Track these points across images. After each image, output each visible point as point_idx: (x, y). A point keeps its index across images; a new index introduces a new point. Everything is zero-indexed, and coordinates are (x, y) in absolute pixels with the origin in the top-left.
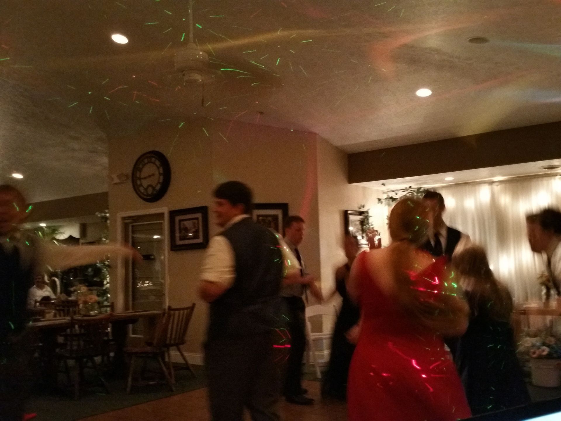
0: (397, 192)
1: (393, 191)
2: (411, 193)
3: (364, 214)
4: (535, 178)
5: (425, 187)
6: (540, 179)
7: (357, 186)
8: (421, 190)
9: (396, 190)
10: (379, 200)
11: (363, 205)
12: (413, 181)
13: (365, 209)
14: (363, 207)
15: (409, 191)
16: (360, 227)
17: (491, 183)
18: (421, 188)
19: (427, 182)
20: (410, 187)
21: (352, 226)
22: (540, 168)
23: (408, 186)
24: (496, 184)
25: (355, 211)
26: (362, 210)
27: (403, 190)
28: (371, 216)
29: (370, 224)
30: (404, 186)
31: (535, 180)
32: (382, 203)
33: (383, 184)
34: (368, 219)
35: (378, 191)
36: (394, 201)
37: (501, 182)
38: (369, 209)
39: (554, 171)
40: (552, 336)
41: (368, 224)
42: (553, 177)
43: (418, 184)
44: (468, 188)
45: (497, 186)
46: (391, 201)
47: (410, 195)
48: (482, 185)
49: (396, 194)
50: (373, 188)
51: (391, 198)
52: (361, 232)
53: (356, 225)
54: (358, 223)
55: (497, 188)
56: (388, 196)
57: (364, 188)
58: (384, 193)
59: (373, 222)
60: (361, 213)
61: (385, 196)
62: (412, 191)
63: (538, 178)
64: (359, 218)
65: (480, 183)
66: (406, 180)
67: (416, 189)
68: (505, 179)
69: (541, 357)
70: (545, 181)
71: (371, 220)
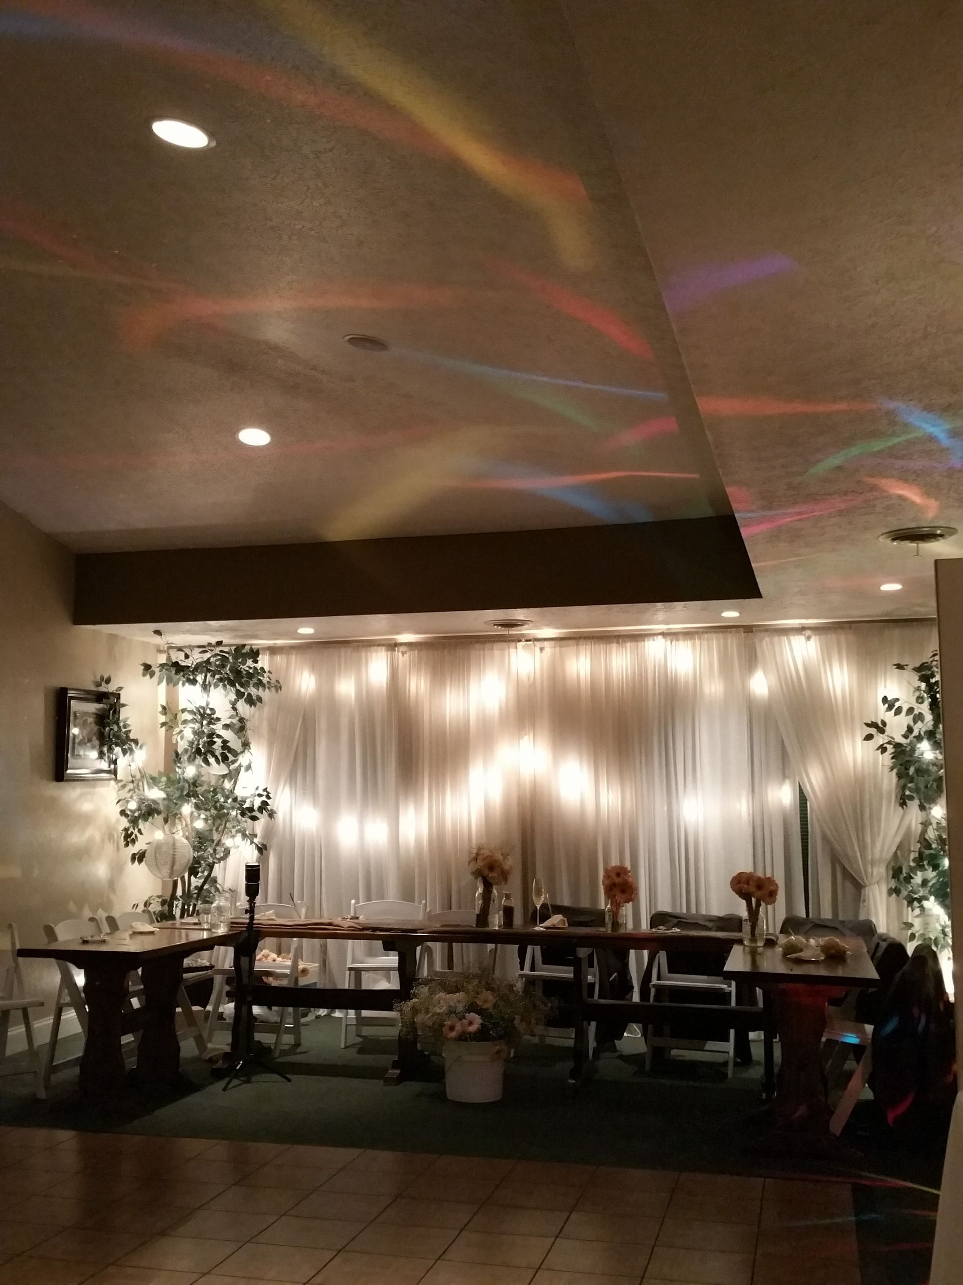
0: (188, 651)
1: (180, 649)
2: (219, 657)
3: (109, 698)
4: (478, 642)
5: (251, 645)
6: (488, 646)
7: (95, 631)
8: (244, 651)
9: (185, 647)
10: (147, 667)
11: (105, 677)
12: (227, 630)
13: (111, 688)
14: (108, 681)
15: (217, 650)
16: (95, 728)
17: (393, 646)
18: (244, 646)
19: (258, 633)
20: (219, 643)
21: (75, 726)
22: (486, 623)
23: (214, 641)
24: (402, 649)
25: (84, 691)
26: (103, 689)
27: (203, 648)
28: (123, 705)
29: (121, 724)
30: (204, 639)
31: (478, 646)
32: (152, 675)
33: (158, 632)
34: (116, 712)
35: (146, 645)
36: (182, 673)
37: (410, 645)
38: (121, 688)
39: (513, 631)
40: (489, 988)
41: (117, 722)
42: (513, 644)
43: (236, 637)
44: (344, 652)
45: (403, 653)
46: (173, 671)
47: (217, 660)
48: (375, 648)
49: (187, 657)
50: (135, 638)
51: (176, 664)
52: (96, 742)
53: (85, 723)
54: (91, 720)
55: (403, 658)
56: (169, 658)
57: (113, 637)
58: (160, 651)
59: (128, 718)
60: (100, 697)
61: (162, 659)
62: (221, 651)
63: (485, 642)
64: (93, 707)
65: (370, 644)
66: (210, 625)
67: (233, 648)
68: (419, 640)
69: (464, 1037)
70: (497, 650)
71: (124, 714)
